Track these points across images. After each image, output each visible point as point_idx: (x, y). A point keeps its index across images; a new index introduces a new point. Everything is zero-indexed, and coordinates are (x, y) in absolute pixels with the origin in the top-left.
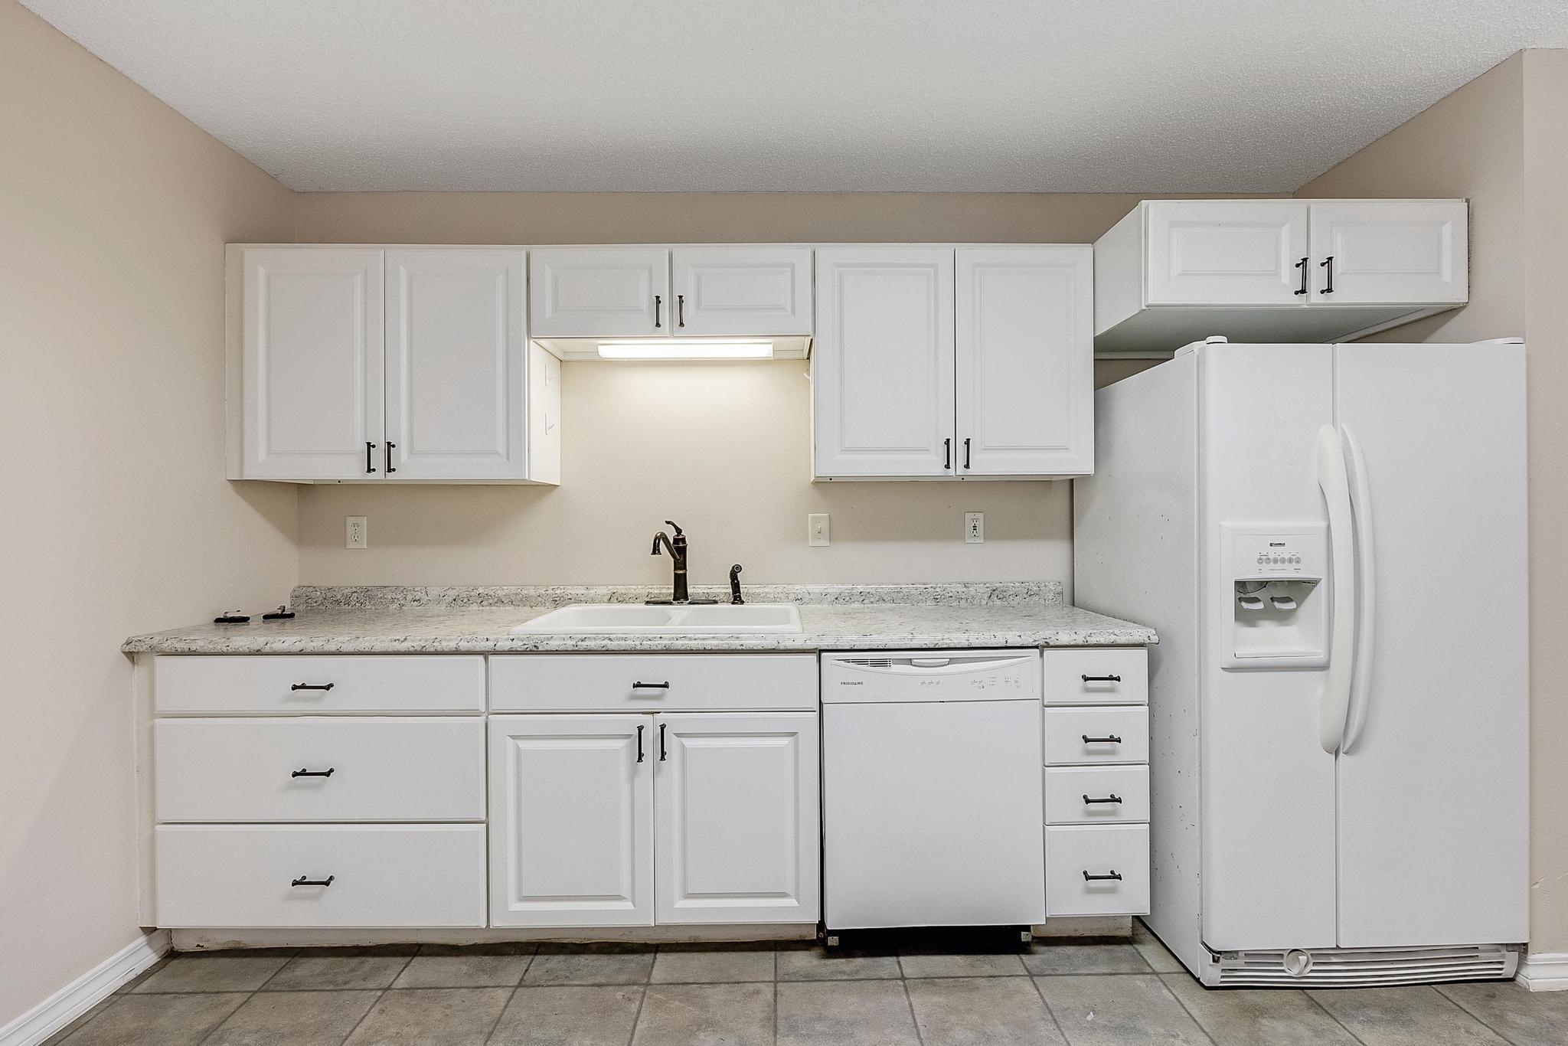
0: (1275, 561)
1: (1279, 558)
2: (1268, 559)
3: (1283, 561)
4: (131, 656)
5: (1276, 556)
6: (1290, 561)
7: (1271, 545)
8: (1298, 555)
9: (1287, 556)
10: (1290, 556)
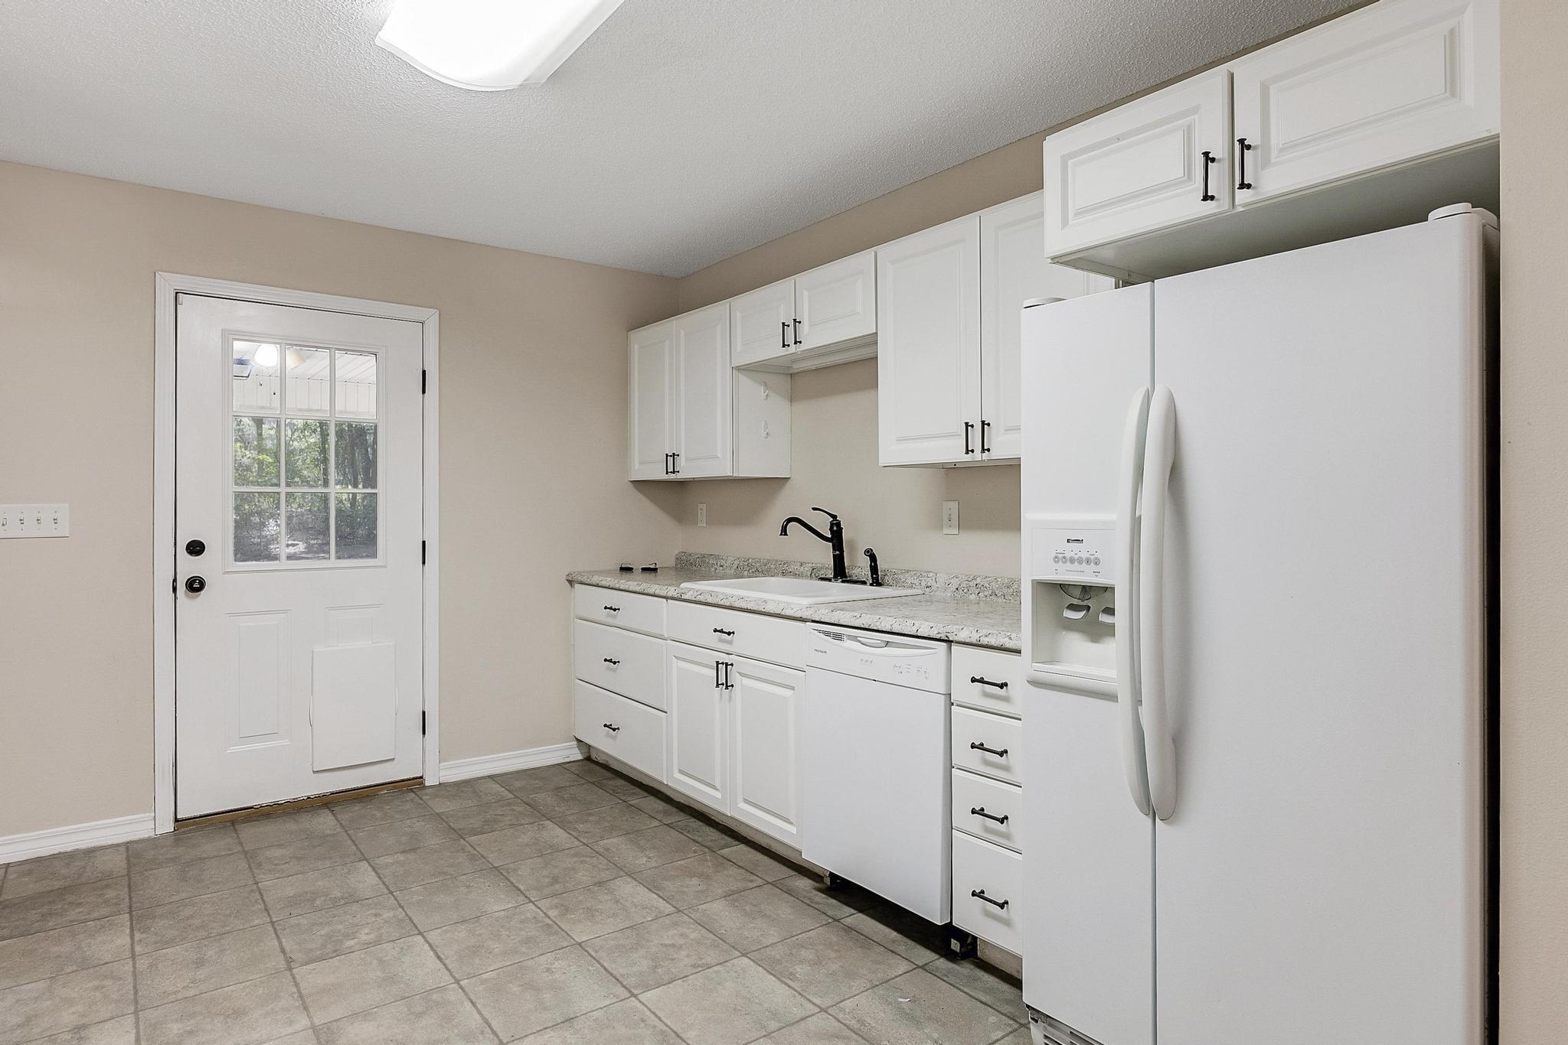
0: (1072, 561)
1: (1076, 557)
2: (1064, 558)
3: (1080, 561)
4: (571, 582)
5: (1072, 554)
6: (1088, 561)
7: (1068, 541)
8: (1096, 555)
9: (1084, 555)
10: (1087, 555)
